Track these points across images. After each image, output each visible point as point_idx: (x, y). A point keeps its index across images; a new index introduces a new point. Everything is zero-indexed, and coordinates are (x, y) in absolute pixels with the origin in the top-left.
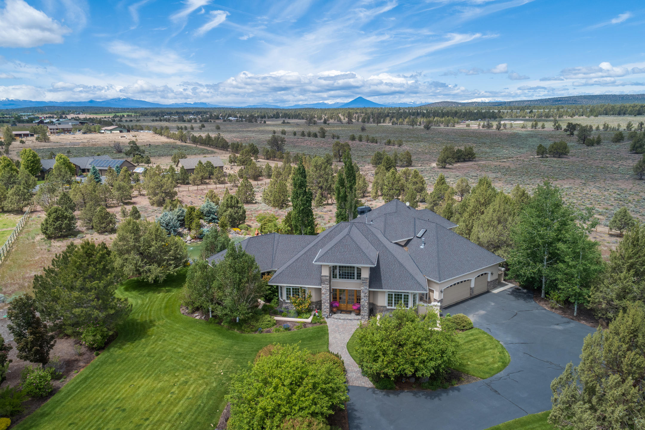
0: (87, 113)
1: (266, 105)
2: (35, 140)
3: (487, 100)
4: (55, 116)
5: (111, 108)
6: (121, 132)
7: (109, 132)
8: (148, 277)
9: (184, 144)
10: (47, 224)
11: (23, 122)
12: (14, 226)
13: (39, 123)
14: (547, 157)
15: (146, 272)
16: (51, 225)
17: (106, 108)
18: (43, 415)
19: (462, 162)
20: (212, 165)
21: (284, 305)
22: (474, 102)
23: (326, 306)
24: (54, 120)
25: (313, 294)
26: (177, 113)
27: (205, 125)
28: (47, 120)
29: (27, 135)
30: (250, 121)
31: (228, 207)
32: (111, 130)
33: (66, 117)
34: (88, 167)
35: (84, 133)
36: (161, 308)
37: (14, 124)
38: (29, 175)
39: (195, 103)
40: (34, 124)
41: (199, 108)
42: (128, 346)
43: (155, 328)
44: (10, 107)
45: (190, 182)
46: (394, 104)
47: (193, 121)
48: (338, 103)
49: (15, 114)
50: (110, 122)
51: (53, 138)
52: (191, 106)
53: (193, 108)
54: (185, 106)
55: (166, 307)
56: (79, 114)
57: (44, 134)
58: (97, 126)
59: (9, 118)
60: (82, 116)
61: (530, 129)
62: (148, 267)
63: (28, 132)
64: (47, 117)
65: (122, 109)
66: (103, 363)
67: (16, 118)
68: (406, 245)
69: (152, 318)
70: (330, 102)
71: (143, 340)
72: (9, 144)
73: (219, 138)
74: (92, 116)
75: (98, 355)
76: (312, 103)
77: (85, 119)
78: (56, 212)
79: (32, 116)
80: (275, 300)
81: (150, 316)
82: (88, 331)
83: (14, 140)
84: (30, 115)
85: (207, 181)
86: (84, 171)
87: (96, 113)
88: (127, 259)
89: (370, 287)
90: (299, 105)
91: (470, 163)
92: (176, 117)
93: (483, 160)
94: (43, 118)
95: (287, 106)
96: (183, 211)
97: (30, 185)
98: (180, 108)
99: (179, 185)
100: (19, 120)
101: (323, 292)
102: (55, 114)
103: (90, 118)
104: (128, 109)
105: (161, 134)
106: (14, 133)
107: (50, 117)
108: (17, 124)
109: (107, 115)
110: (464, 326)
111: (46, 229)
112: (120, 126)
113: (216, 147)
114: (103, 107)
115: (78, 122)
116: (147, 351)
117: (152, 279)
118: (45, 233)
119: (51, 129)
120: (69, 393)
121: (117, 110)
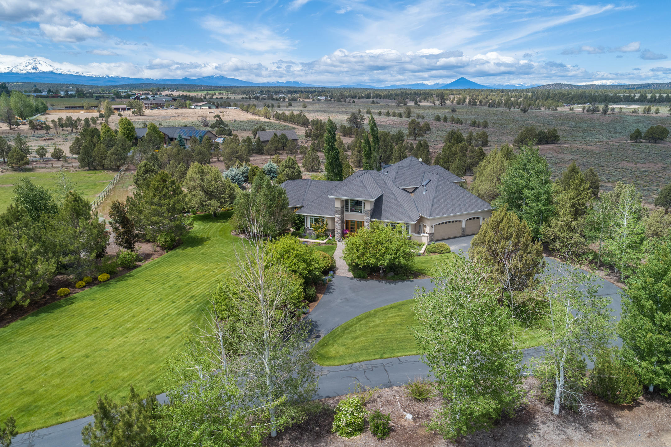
0: (181, 90)
1: (361, 85)
2: (131, 114)
3: (608, 83)
4: (151, 93)
5: (203, 86)
6: (210, 108)
7: (199, 108)
8: (209, 209)
9: (267, 120)
10: (138, 175)
11: (121, 97)
12: (112, 179)
13: (135, 99)
14: (641, 142)
15: (208, 206)
16: (141, 176)
17: (199, 86)
18: (130, 276)
19: (544, 144)
20: (286, 138)
21: (308, 232)
22: (592, 85)
23: (338, 232)
24: (149, 96)
25: (330, 223)
26: (268, 92)
27: (293, 104)
28: (143, 96)
29: (124, 109)
30: (339, 101)
31: (286, 167)
32: (200, 106)
33: (160, 94)
34: (176, 136)
35: (176, 108)
36: (216, 232)
37: (113, 99)
38: (125, 140)
39: (287, 82)
40: (131, 100)
41: (290, 87)
42: (189, 249)
43: (210, 241)
44: (109, 84)
45: (265, 152)
46: (500, 85)
47: (282, 100)
48: (437, 84)
49: (114, 90)
50: (201, 99)
51: (147, 112)
52: (283, 85)
53: (285, 87)
54: (278, 85)
55: (220, 231)
56: (173, 91)
57: (140, 108)
58: (188, 102)
59: (109, 94)
60: (175, 94)
61: (641, 115)
62: (209, 201)
63: (125, 106)
64: (143, 94)
65: (214, 86)
66: (170, 256)
67: (115, 94)
68: (413, 192)
69: (209, 236)
70: (430, 83)
71: (200, 247)
72: (109, 116)
73: (300, 115)
74: (185, 93)
75: (167, 252)
76: (410, 83)
77: (179, 96)
78: (145, 166)
79: (130, 93)
80: (302, 228)
81: (208, 235)
82: (161, 236)
83: (112, 113)
84: (127, 92)
85: (281, 152)
86: (172, 139)
87: (189, 91)
88: (194, 195)
89: (371, 218)
90: (395, 86)
91: (552, 146)
92: (266, 96)
93: (568, 143)
94: (139, 95)
95: (383, 86)
96: (248, 169)
97: (126, 149)
98: (271, 87)
99: (254, 154)
100: (118, 96)
101: (336, 220)
102: (151, 91)
103: (183, 95)
104: (220, 87)
105: (247, 111)
106: (113, 107)
107: (146, 94)
108: (116, 100)
109: (199, 93)
110: (442, 251)
111: (137, 180)
112: (209, 102)
113: (298, 124)
114: (196, 85)
115: (171, 99)
116: (201, 252)
117: (212, 211)
118: (136, 183)
119: (146, 104)
120: (146, 268)
121: (209, 88)
